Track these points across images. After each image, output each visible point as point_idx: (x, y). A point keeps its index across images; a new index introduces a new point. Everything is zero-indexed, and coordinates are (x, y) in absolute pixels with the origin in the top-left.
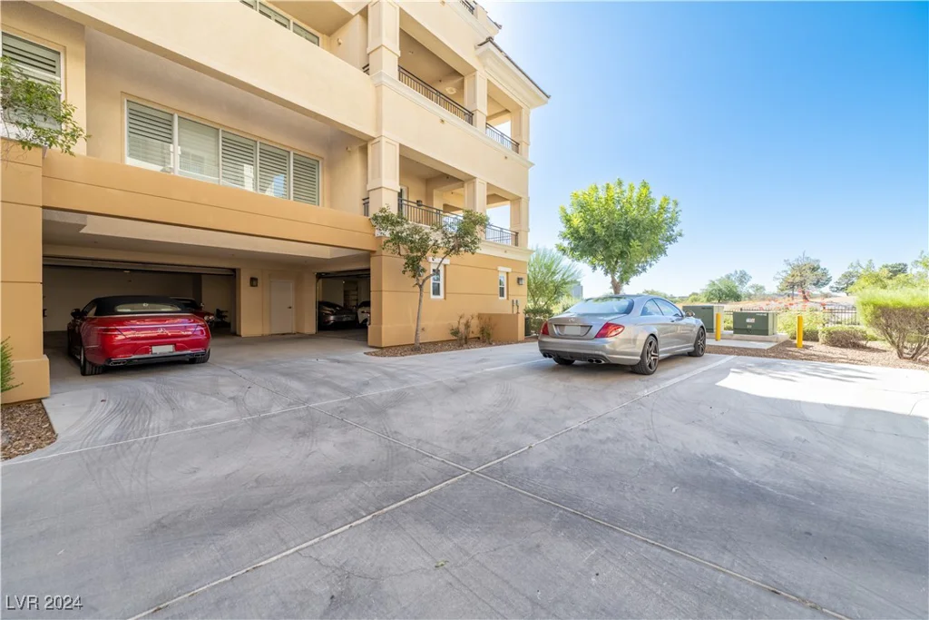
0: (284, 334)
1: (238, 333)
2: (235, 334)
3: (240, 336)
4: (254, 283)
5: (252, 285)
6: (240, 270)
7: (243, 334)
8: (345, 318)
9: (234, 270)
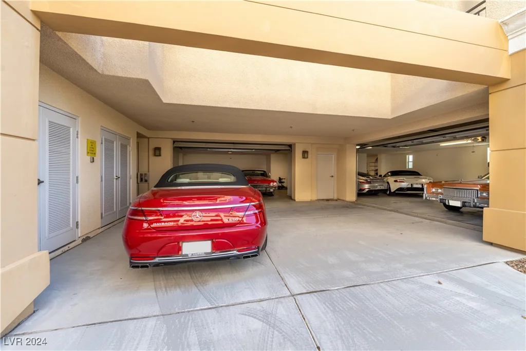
0: (328, 200)
1: (293, 198)
2: (291, 198)
3: (295, 200)
4: (306, 155)
5: (304, 157)
6: (295, 144)
7: (297, 199)
8: (378, 186)
9: (290, 146)
